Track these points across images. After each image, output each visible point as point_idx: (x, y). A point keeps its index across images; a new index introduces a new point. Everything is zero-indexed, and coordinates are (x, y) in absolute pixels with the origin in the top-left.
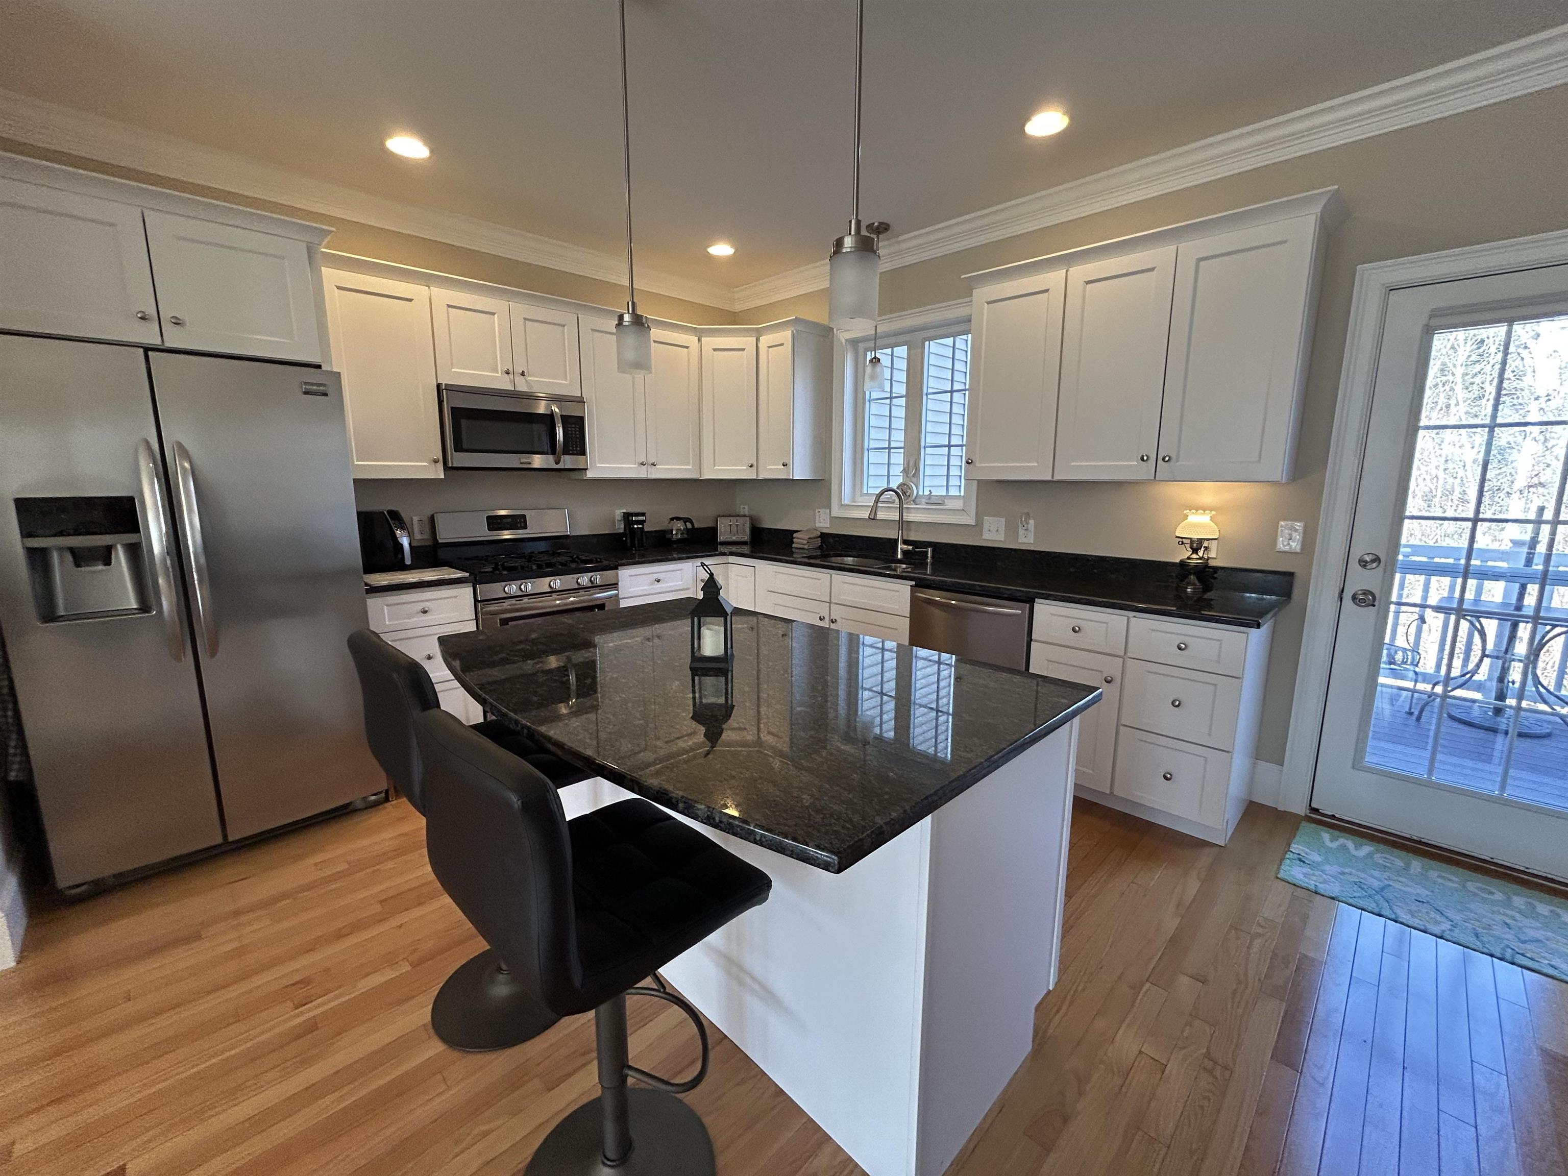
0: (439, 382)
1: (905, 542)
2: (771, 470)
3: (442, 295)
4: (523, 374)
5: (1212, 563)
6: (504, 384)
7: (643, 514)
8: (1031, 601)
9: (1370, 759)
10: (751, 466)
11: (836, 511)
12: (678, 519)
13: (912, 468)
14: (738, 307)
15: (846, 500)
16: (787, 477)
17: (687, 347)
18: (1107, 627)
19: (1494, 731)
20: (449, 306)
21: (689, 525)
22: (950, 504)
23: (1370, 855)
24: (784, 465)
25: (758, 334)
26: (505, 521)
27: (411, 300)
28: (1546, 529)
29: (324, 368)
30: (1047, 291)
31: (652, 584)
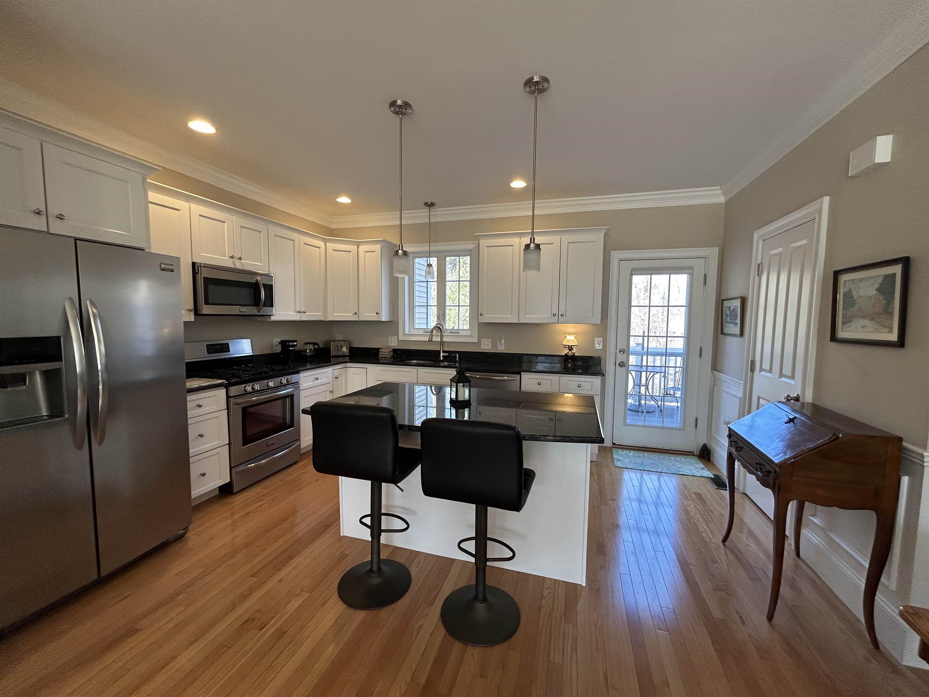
0: (194, 261)
1: (444, 352)
2: (368, 316)
3: (197, 209)
4: (240, 259)
5: (576, 355)
6: (229, 264)
7: (296, 341)
8: (519, 373)
9: (628, 421)
10: (356, 314)
11: (401, 338)
12: (310, 343)
13: (441, 316)
14: (334, 226)
15: (407, 332)
16: (379, 320)
17: (319, 248)
18: (551, 382)
19: (638, 412)
20: (200, 215)
21: (316, 347)
22: (461, 333)
23: (634, 454)
24: (377, 314)
25: (358, 244)
26: (216, 347)
27: (178, 210)
28: (646, 338)
29: (146, 250)
30: (512, 245)
31: (314, 381)
